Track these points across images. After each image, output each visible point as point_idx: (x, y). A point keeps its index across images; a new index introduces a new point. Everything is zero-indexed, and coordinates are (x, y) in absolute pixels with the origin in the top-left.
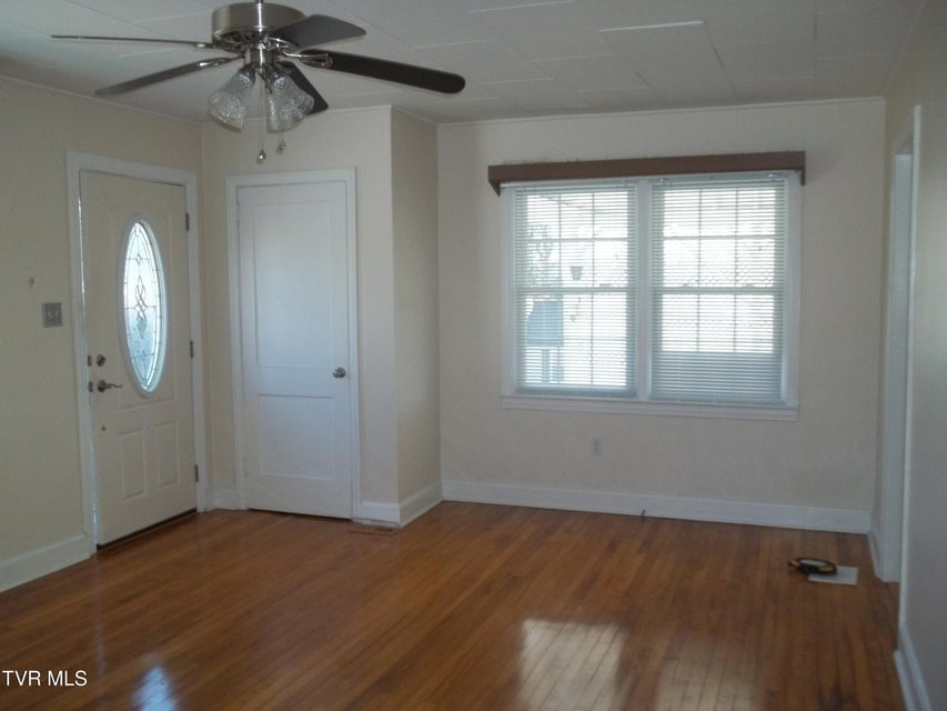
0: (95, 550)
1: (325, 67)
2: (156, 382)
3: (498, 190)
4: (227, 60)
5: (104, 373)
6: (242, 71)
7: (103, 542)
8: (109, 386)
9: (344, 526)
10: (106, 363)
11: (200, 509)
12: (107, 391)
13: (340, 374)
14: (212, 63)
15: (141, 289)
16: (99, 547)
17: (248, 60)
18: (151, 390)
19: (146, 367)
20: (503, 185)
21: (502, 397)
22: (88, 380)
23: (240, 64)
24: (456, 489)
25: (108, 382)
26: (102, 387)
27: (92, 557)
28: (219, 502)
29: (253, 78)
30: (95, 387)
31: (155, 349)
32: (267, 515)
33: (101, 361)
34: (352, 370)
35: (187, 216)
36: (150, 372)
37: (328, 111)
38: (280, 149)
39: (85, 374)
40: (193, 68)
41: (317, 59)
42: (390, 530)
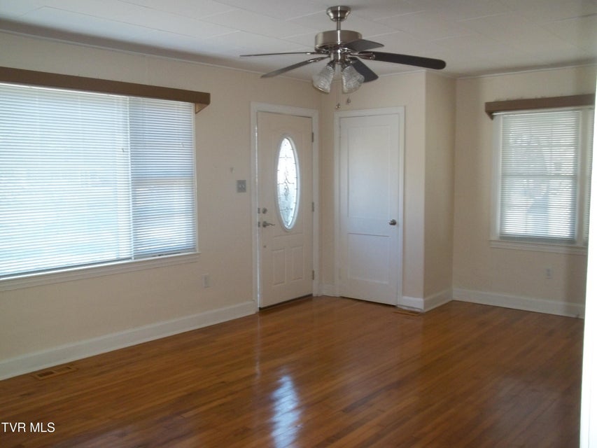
0: (258, 310)
1: (372, 59)
2: (293, 224)
3: (492, 117)
4: (322, 58)
5: (266, 218)
6: (329, 64)
7: (262, 306)
8: (268, 225)
9: (392, 309)
10: (267, 213)
11: (314, 295)
12: (267, 227)
13: (393, 223)
14: (315, 60)
15: (286, 173)
16: (260, 309)
17: (332, 58)
18: (290, 228)
19: (288, 216)
20: (495, 114)
21: (491, 241)
22: (258, 221)
23: (328, 60)
24: (460, 293)
25: (268, 222)
26: (265, 225)
27: (256, 313)
28: (326, 292)
29: (334, 67)
30: (261, 224)
31: (293, 206)
32: (350, 300)
33: (265, 211)
34: (400, 221)
35: (313, 134)
36: (290, 218)
37: (378, 80)
38: (348, 101)
39: (257, 218)
40: (306, 63)
41: (368, 56)
42: (417, 313)
